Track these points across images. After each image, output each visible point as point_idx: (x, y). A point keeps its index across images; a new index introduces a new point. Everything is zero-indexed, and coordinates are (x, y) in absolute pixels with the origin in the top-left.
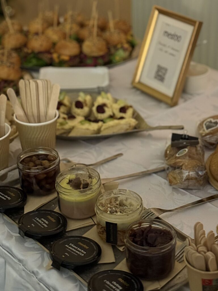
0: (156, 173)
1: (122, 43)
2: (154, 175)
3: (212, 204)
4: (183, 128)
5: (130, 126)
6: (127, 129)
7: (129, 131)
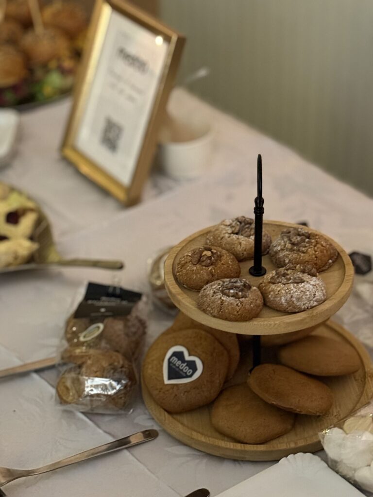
0: (38, 371)
1: (59, 59)
2: (35, 376)
3: (132, 454)
4: (121, 267)
5: (16, 258)
6: (9, 265)
7: (12, 268)
